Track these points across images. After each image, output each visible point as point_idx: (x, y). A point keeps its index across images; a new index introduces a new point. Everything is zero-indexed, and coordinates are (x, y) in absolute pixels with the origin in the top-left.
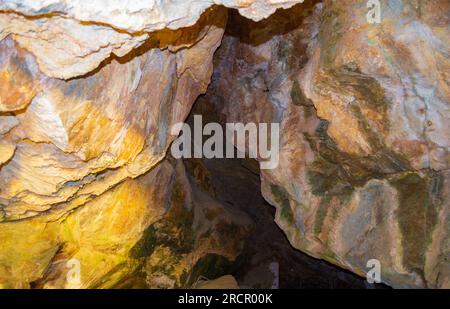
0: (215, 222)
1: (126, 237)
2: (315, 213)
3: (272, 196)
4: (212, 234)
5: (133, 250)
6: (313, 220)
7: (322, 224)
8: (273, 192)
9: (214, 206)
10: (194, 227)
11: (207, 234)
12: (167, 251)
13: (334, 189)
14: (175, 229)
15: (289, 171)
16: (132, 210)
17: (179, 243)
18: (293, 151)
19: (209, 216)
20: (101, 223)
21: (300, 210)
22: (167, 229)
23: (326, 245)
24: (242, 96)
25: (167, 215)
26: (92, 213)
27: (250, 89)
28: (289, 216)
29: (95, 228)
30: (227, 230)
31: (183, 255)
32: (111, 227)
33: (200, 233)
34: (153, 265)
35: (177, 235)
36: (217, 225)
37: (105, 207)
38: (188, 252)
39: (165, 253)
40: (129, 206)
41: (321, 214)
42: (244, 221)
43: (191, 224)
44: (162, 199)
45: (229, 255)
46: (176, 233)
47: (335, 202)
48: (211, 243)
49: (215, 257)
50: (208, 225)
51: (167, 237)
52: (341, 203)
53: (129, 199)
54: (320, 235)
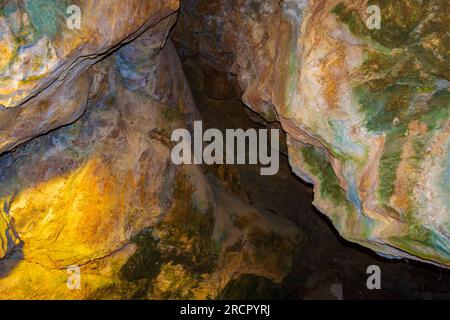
0: (246, 232)
1: (101, 247)
2: (378, 163)
3: (306, 165)
4: (244, 248)
5: (125, 268)
6: (374, 177)
7: (394, 177)
8: (307, 160)
9: (244, 211)
10: (216, 236)
11: (237, 247)
12: (179, 270)
13: (412, 108)
14: (184, 239)
15: (321, 100)
16: (104, 207)
17: (194, 260)
18: (323, 62)
19: (240, 224)
20: (54, 225)
21: (349, 168)
22: (173, 239)
23: (406, 218)
24: (249, 32)
25: (168, 218)
26: (35, 210)
27: (259, 19)
28: (335, 190)
29: (47, 233)
30: (265, 242)
31: (204, 276)
32: (73, 233)
33: (225, 246)
34: (163, 290)
35: (188, 247)
36: (250, 235)
37: (56, 201)
38: (210, 272)
39: (177, 273)
40: (99, 202)
41: (389, 160)
42: (289, 231)
43: (210, 232)
44: (155, 194)
45: (272, 276)
46: (187, 244)
47: (415, 131)
48: (244, 259)
49: (254, 279)
50: (236, 235)
51: (174, 251)
52: (430, 128)
53: (97, 190)
54: (393, 199)
